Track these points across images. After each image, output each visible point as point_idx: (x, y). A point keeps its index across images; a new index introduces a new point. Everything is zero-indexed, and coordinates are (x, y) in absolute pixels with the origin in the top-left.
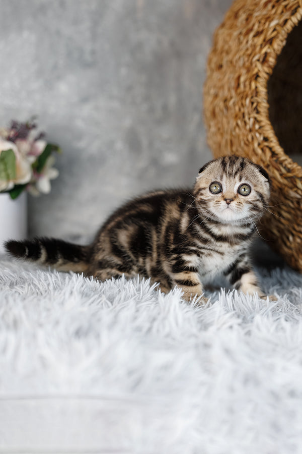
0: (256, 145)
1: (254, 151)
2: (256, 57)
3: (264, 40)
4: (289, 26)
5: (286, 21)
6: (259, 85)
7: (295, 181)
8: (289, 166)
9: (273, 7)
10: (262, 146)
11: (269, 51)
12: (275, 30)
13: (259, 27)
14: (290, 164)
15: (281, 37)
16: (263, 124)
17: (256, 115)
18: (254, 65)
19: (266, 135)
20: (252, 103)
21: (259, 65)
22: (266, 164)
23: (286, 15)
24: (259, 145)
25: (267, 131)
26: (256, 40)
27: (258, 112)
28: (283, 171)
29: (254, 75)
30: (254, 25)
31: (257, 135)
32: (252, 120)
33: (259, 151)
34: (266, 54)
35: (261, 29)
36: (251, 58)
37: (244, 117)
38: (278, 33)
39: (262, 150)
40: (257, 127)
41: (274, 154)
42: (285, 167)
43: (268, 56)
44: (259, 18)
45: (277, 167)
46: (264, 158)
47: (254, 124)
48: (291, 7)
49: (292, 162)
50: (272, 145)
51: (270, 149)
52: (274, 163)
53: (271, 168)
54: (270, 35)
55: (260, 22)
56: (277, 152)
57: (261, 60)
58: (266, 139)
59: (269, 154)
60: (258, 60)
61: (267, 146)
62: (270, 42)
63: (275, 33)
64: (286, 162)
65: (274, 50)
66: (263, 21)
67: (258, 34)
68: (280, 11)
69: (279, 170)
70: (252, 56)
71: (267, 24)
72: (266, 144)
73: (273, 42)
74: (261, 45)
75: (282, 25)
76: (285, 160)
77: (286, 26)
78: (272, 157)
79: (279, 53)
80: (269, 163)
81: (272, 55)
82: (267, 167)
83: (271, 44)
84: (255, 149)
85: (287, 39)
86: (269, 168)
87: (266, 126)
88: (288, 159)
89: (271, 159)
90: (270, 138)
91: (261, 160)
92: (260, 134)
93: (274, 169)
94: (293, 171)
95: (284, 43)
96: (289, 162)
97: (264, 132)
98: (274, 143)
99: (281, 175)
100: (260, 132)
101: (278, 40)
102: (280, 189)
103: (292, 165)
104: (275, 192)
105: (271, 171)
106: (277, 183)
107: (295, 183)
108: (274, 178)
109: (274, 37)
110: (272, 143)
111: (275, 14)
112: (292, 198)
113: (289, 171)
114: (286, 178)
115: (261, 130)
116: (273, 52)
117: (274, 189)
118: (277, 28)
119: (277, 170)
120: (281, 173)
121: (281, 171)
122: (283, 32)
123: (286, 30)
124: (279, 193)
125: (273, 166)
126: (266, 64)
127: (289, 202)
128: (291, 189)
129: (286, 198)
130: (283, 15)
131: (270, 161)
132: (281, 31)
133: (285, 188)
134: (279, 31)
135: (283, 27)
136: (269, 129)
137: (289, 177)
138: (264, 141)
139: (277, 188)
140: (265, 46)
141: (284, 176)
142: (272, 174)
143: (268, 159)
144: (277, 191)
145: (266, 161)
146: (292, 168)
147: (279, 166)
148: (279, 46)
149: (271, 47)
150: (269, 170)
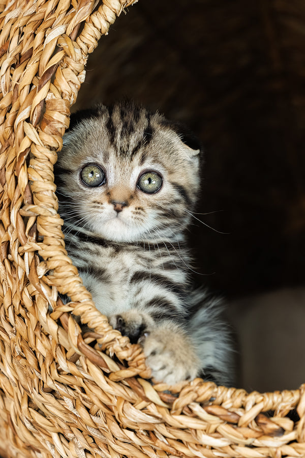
0: (43, 312)
1: (38, 325)
2: (24, 115)
3: (37, 74)
4: (90, 38)
5: (82, 26)
6: (35, 177)
7: (142, 387)
8: (123, 355)
10: (56, 315)
11: (49, 97)
12: (57, 49)
13: (20, 43)
15: (74, 65)
16: (53, 264)
17: (37, 246)
18: (19, 133)
19: (63, 290)
20: (25, 219)
21: (31, 131)
22: (69, 354)
23: (81, 13)
24: (49, 312)
26: (17, 73)
27: (40, 239)
28: (112, 365)
29: (22, 154)
30: (8, 40)
31: (45, 290)
32: (28, 257)
33: (52, 327)
34: (44, 102)
35: (26, 49)
36: (10, 116)
37: (8, 252)
38: (66, 55)
39: (59, 322)
40: (41, 271)
41: (85, 329)
42: (115, 359)
44: (19, 24)
45: (97, 359)
46: (64, 342)
47: (33, 266)
49: (129, 345)
50: (78, 310)
51: (77, 319)
52: (88, 349)
53: (82, 361)
54: (46, 60)
55: (21, 34)
56: (91, 326)
57: (35, 119)
58: (64, 297)
59: (74, 330)
60: (28, 120)
61: (69, 313)
62: (51, 75)
63: (59, 56)
65: (62, 93)
66: (28, 31)
67: (20, 61)
68: (63, 6)
70: (13, 110)
71: (39, 35)
72: (66, 308)
73: (57, 76)
74: (31, 85)
75: (73, 37)
76: (113, 340)
77: (81, 36)
78: (84, 339)
79: (73, 100)
80: (78, 352)
81: (59, 107)
82: (74, 360)
83: (53, 81)
84: (42, 323)
85: (87, 68)
86: (78, 362)
87: (62, 269)
88: (120, 337)
89: (82, 343)
90: (75, 294)
91: (60, 345)
92: (51, 287)
93: (89, 362)
94: (134, 364)
95: (83, 76)
96: (122, 345)
97: (59, 281)
98: (85, 304)
99: (106, 375)
100: (49, 283)
101: (69, 70)
102: (108, 407)
103: (130, 351)
104: (97, 415)
105: (85, 367)
106: (99, 394)
107: (140, 390)
108: (94, 384)
109: (58, 65)
110: (79, 305)
111: (52, 12)
112: (136, 424)
113: (125, 364)
114: (119, 382)
115: (50, 277)
116: (61, 100)
117: (94, 409)
118: (63, 44)
119: (98, 366)
120: (107, 371)
121: (107, 367)
122: (78, 51)
123: (84, 47)
124: (105, 416)
125: (86, 358)
126: (47, 128)
127: (131, 435)
128: (132, 404)
129: (122, 427)
130: (74, 13)
131: (79, 347)
132: (72, 52)
133: (119, 404)
134: (69, 50)
135: (75, 40)
136: (71, 274)
137: (126, 379)
138: (60, 302)
139: (101, 406)
140: (40, 88)
141: (113, 377)
142: (86, 376)
143: (74, 341)
144: (100, 413)
145: (70, 348)
146: (129, 359)
147: (101, 357)
148: (72, 86)
149: (53, 87)
150: (80, 367)
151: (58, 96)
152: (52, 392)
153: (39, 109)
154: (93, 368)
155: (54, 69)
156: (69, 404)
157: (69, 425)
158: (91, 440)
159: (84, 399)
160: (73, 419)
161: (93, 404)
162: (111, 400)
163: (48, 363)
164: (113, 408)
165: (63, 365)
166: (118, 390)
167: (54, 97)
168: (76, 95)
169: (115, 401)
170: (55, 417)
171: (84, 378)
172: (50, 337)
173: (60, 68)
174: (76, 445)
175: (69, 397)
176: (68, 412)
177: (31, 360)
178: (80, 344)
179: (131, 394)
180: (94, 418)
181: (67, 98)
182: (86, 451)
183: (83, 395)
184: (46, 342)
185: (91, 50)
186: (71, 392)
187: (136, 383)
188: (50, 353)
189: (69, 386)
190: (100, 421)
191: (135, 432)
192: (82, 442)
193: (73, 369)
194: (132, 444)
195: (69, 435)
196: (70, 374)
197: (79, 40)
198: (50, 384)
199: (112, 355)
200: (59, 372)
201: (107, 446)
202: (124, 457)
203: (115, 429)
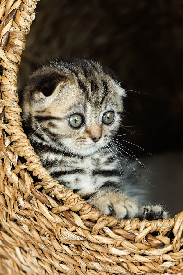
0: (9, 168)
1: (6, 177)
3: (4, 15)
8: (60, 196)
10: (17, 171)
11: (12, 30)
14: (62, 192)
15: (28, 9)
16: (15, 138)
17: (4, 126)
19: (22, 155)
22: (26, 196)
24: (13, 168)
27: (6, 122)
28: (53, 203)
31: (10, 155)
33: (15, 178)
34: (9, 33)
38: (23, 2)
39: (19, 176)
40: (7, 142)
41: (36, 180)
42: (55, 199)
43: (10, 35)
46: (22, 188)
50: (31, 167)
51: (30, 173)
52: (38, 193)
53: (34, 200)
56: (39, 178)
57: (3, 44)
58: (22, 160)
59: (29, 180)
61: (25, 169)
63: (18, 3)
64: (56, 191)
65: (20, 27)
69: (46, 203)
72: (23, 166)
73: (17, 16)
74: (1, 22)
76: (54, 187)
78: (35, 186)
79: (27, 31)
80: (32, 195)
81: (18, 36)
82: (29, 200)
83: (14, 19)
84: (8, 176)
85: (36, 10)
86: (31, 201)
87: (21, 141)
88: (58, 185)
90: (29, 157)
91: (20, 190)
92: (13, 153)
93: (38, 201)
94: (67, 202)
95: (34, 16)
96: (60, 190)
97: (19, 149)
98: (36, 164)
99: (50, 209)
100: (13, 150)
101: (24, 12)
102: (51, 230)
103: (65, 194)
104: (44, 235)
105: (36, 204)
106: (45, 221)
107: (71, 219)
108: (42, 215)
109: (17, 9)
110: (32, 164)
112: (69, 241)
113: (61, 202)
114: (58, 214)
115: (13, 146)
116: (19, 31)
117: (42, 231)
119: (44, 203)
120: (50, 207)
121: (50, 204)
124: (49, 236)
125: (37, 198)
126: (11, 50)
127: (66, 248)
128: (67, 228)
129: (60, 243)
131: (32, 191)
133: (58, 228)
137: (62, 212)
138: (20, 163)
139: (47, 230)
140: (6, 24)
141: (54, 210)
142: (37, 210)
143: (29, 188)
144: (46, 234)
145: (26, 192)
146: (64, 199)
147: (46, 198)
148: (27, 22)
149: (14, 23)
150: (33, 204)
151: (18, 29)
152: (15, 221)
153: (5, 37)
154: (41, 205)
156: (26, 228)
157: (27, 242)
158: (40, 252)
159: (36, 225)
160: (29, 238)
161: (42, 228)
162: (53, 226)
163: (12, 202)
164: (55, 231)
165: (22, 203)
166: (57, 219)
167: (15, 30)
168: (29, 28)
169: (55, 226)
170: (17, 236)
171: (35, 212)
172: (13, 185)
173: (19, 11)
174: (31, 255)
175: (26, 224)
176: (25, 233)
178: (33, 189)
179: (66, 222)
180: (43, 238)
181: (23, 30)
182: (37, 259)
183: (35, 222)
184: (10, 188)
186: (27, 220)
188: (14, 195)
189: (26, 217)
190: (46, 239)
191: (69, 246)
192: (34, 253)
193: (28, 205)
194: (67, 254)
195: (27, 248)
196: (26, 209)
198: (13, 215)
199: (53, 196)
200: (20, 207)
201: (51, 255)
202: (62, 262)
203: (56, 244)
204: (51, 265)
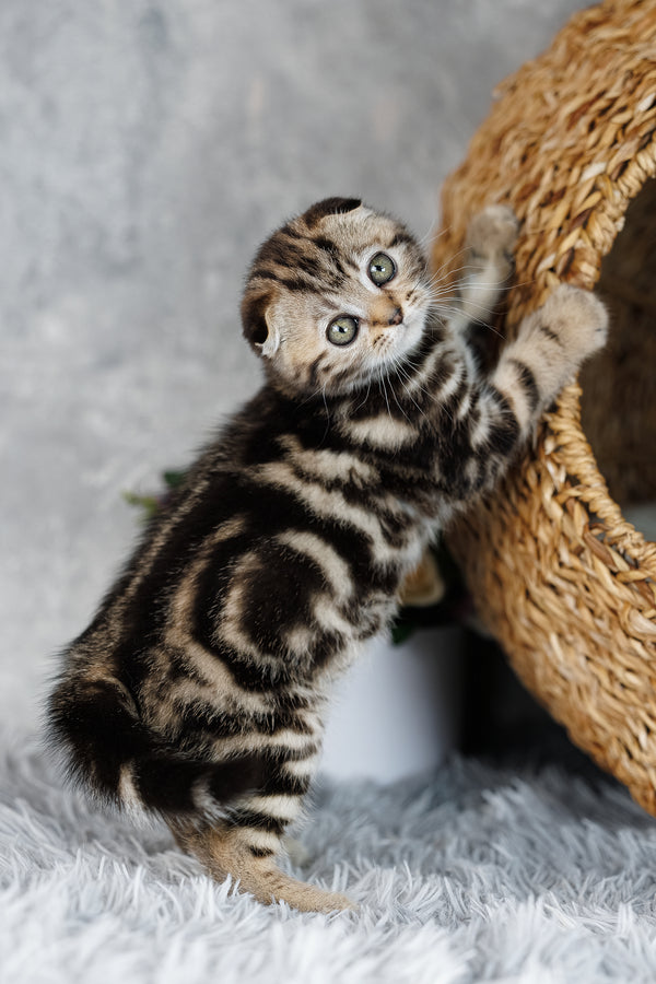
0: (547, 494)
1: (542, 509)
2: (548, 262)
3: (568, 217)
4: (633, 180)
5: (624, 166)
7: (652, 593)
8: (635, 552)
9: (592, 127)
10: (562, 498)
11: (579, 244)
12: (594, 189)
13: (554, 179)
14: (638, 546)
15: (611, 210)
16: (564, 439)
17: (547, 416)
18: (541, 282)
19: (573, 470)
21: (554, 282)
22: (574, 545)
23: (626, 150)
24: (555, 494)
25: (575, 456)
26: (546, 213)
28: (621, 564)
30: (541, 175)
31: (551, 468)
33: (557, 512)
34: (573, 252)
35: (559, 186)
36: (532, 263)
38: (604, 198)
39: (564, 507)
40: (549, 446)
41: (593, 519)
42: (624, 555)
43: (577, 256)
44: (555, 156)
45: (604, 554)
46: (568, 530)
47: (541, 440)
48: (637, 129)
49: (642, 542)
50: (588, 495)
51: (585, 505)
52: (595, 543)
53: (587, 555)
54: (582, 201)
55: (556, 168)
56: (601, 515)
57: (560, 269)
58: (573, 480)
59: (580, 518)
60: (552, 270)
61: (576, 498)
62: (583, 220)
63: (596, 197)
64: (627, 542)
65: (594, 243)
66: (565, 165)
67: (551, 199)
68: (607, 139)
69: (607, 561)
70: (537, 255)
71: (576, 171)
72: (573, 492)
73: (590, 223)
74: (560, 229)
75: (614, 177)
76: (625, 535)
77: (623, 178)
78: (591, 529)
79: (606, 250)
80: (583, 544)
81: (589, 257)
82: (578, 552)
83: (585, 226)
84: (546, 506)
85: (626, 214)
86: (582, 556)
87: (572, 446)
88: (632, 532)
89: (588, 534)
90: (585, 476)
91: (563, 534)
92: (558, 466)
93: (595, 558)
94: (645, 565)
95: (620, 224)
96: (634, 541)
97: (568, 460)
98: (596, 490)
99: (614, 574)
100: (558, 460)
101: (604, 215)
102: (614, 612)
103: (642, 550)
104: (601, 618)
105: (590, 562)
106: (604, 595)
107: (649, 596)
108: (598, 582)
109: (593, 209)
110: (589, 490)
111: (595, 145)
112: (643, 635)
113: (635, 564)
114: (626, 584)
115: (560, 454)
116: (591, 249)
117: (598, 611)
118: (602, 185)
119: (605, 562)
120: (615, 570)
121: (614, 564)
122: (617, 194)
123: (625, 189)
124: (611, 621)
125: (592, 552)
126: (573, 280)
127: (637, 646)
128: (640, 611)
129: (628, 636)
130: (617, 150)
131: (583, 538)
132: (610, 194)
133: (625, 608)
134: (607, 192)
135: (616, 181)
136: (583, 453)
137: (636, 581)
138: (568, 485)
139: (606, 609)
140: (569, 232)
141: (621, 577)
142: (591, 572)
143: (580, 531)
144: (605, 616)
145: (575, 538)
146: (641, 558)
147: (608, 553)
148: (606, 233)
149: (584, 235)
150: (584, 561)
151: (589, 244)
152: (552, 587)
153: (565, 258)
154: (600, 565)
155: (587, 213)
156: (570, 602)
157: (571, 626)
158: (593, 646)
159: (588, 599)
160: (574, 620)
161: (596, 604)
162: (616, 603)
163: (549, 552)
164: (619, 613)
165: (566, 557)
166: (623, 593)
167: (584, 246)
168: (611, 245)
169: (621, 605)
170: (555, 615)
171: (588, 576)
172: (554, 524)
173: (594, 213)
174: (576, 650)
175: (570, 593)
176: (568, 611)
177: (531, 548)
178: (586, 536)
179: (640, 600)
180: (599, 622)
181: (599, 247)
182: (588, 659)
183: (589, 595)
184: (548, 528)
185: (633, 194)
186: (573, 589)
187: (645, 587)
188: (552, 541)
189: (572, 582)
190: (603, 625)
191: (643, 644)
192: (582, 647)
193: (576, 562)
194: (638, 656)
195: (570, 638)
196: (573, 569)
197: (620, 182)
198: (550, 577)
199: (622, 551)
200: (561, 564)
201: (611, 655)
202: (629, 670)
203: (620, 636)
204: (611, 673)
